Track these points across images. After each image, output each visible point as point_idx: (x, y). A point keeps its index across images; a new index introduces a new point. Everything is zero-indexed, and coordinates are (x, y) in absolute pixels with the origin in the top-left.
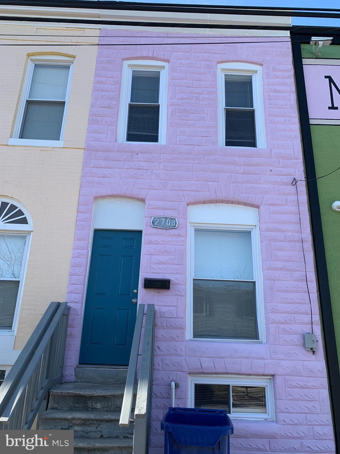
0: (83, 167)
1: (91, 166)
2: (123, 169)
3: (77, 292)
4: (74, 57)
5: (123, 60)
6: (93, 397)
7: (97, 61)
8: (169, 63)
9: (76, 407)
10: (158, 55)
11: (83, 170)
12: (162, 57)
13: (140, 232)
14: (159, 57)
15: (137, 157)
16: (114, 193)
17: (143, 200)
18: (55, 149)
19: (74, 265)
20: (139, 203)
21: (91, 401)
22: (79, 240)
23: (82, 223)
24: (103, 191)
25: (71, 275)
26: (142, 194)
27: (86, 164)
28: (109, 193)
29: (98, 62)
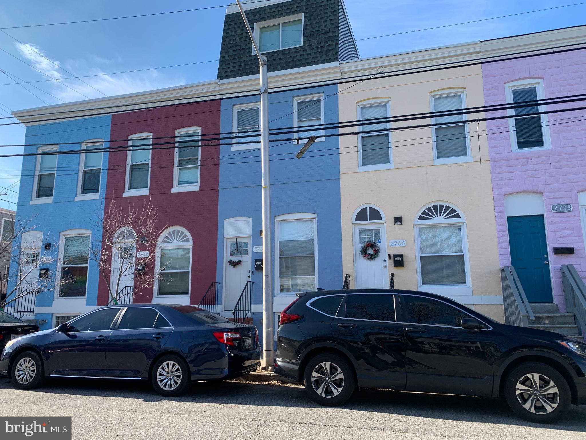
0: (491, 174)
1: (497, 173)
2: (522, 171)
3: (506, 259)
4: (466, 88)
5: (504, 84)
6: (543, 317)
7: (484, 88)
8: (543, 79)
9: (533, 322)
10: (534, 74)
11: (492, 176)
12: (538, 76)
13: (543, 216)
14: (534, 76)
15: (531, 161)
16: (519, 190)
17: (542, 193)
18: (468, 164)
19: (500, 243)
20: (539, 195)
21: (542, 320)
22: (500, 225)
23: (500, 214)
24: (510, 190)
25: (500, 248)
26: (541, 188)
27: (493, 172)
28: (515, 191)
29: (485, 90)
